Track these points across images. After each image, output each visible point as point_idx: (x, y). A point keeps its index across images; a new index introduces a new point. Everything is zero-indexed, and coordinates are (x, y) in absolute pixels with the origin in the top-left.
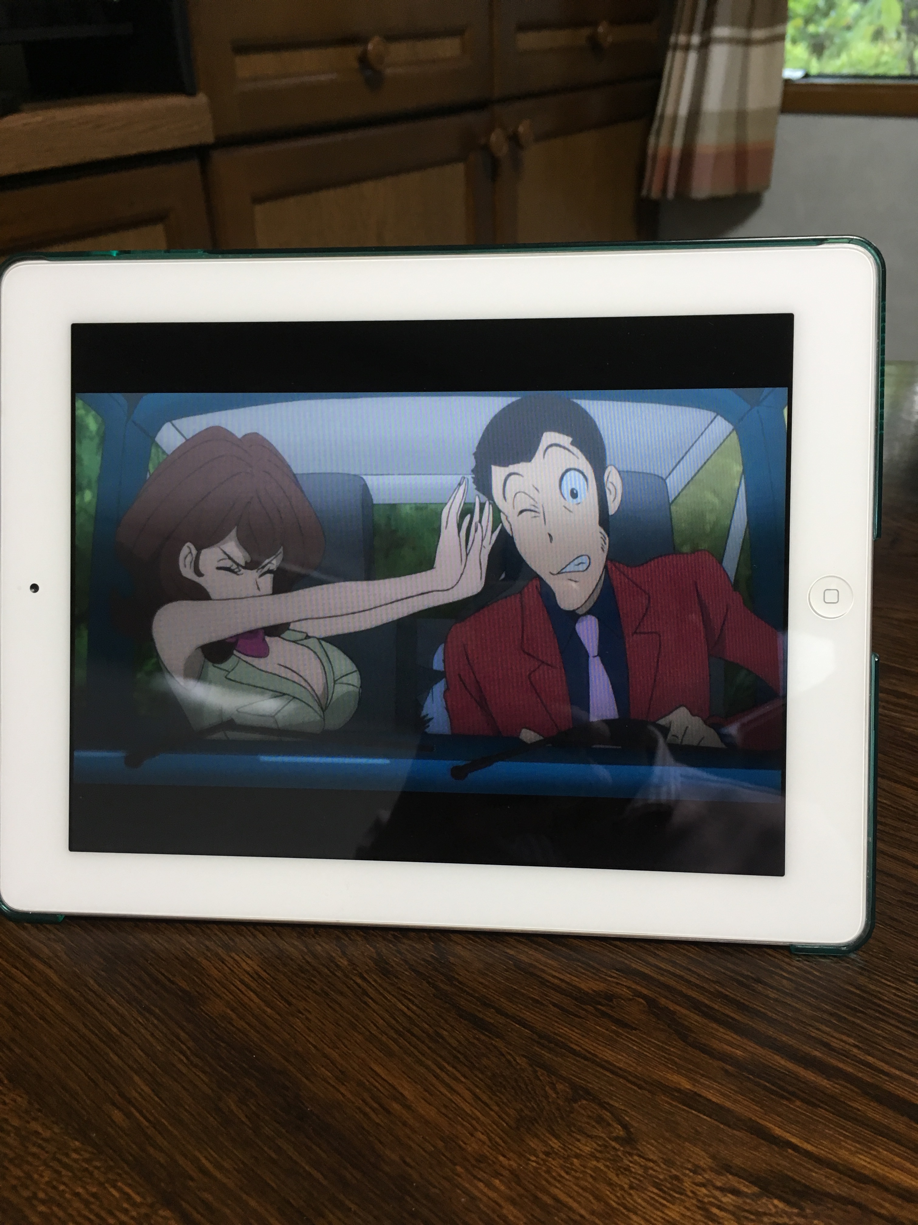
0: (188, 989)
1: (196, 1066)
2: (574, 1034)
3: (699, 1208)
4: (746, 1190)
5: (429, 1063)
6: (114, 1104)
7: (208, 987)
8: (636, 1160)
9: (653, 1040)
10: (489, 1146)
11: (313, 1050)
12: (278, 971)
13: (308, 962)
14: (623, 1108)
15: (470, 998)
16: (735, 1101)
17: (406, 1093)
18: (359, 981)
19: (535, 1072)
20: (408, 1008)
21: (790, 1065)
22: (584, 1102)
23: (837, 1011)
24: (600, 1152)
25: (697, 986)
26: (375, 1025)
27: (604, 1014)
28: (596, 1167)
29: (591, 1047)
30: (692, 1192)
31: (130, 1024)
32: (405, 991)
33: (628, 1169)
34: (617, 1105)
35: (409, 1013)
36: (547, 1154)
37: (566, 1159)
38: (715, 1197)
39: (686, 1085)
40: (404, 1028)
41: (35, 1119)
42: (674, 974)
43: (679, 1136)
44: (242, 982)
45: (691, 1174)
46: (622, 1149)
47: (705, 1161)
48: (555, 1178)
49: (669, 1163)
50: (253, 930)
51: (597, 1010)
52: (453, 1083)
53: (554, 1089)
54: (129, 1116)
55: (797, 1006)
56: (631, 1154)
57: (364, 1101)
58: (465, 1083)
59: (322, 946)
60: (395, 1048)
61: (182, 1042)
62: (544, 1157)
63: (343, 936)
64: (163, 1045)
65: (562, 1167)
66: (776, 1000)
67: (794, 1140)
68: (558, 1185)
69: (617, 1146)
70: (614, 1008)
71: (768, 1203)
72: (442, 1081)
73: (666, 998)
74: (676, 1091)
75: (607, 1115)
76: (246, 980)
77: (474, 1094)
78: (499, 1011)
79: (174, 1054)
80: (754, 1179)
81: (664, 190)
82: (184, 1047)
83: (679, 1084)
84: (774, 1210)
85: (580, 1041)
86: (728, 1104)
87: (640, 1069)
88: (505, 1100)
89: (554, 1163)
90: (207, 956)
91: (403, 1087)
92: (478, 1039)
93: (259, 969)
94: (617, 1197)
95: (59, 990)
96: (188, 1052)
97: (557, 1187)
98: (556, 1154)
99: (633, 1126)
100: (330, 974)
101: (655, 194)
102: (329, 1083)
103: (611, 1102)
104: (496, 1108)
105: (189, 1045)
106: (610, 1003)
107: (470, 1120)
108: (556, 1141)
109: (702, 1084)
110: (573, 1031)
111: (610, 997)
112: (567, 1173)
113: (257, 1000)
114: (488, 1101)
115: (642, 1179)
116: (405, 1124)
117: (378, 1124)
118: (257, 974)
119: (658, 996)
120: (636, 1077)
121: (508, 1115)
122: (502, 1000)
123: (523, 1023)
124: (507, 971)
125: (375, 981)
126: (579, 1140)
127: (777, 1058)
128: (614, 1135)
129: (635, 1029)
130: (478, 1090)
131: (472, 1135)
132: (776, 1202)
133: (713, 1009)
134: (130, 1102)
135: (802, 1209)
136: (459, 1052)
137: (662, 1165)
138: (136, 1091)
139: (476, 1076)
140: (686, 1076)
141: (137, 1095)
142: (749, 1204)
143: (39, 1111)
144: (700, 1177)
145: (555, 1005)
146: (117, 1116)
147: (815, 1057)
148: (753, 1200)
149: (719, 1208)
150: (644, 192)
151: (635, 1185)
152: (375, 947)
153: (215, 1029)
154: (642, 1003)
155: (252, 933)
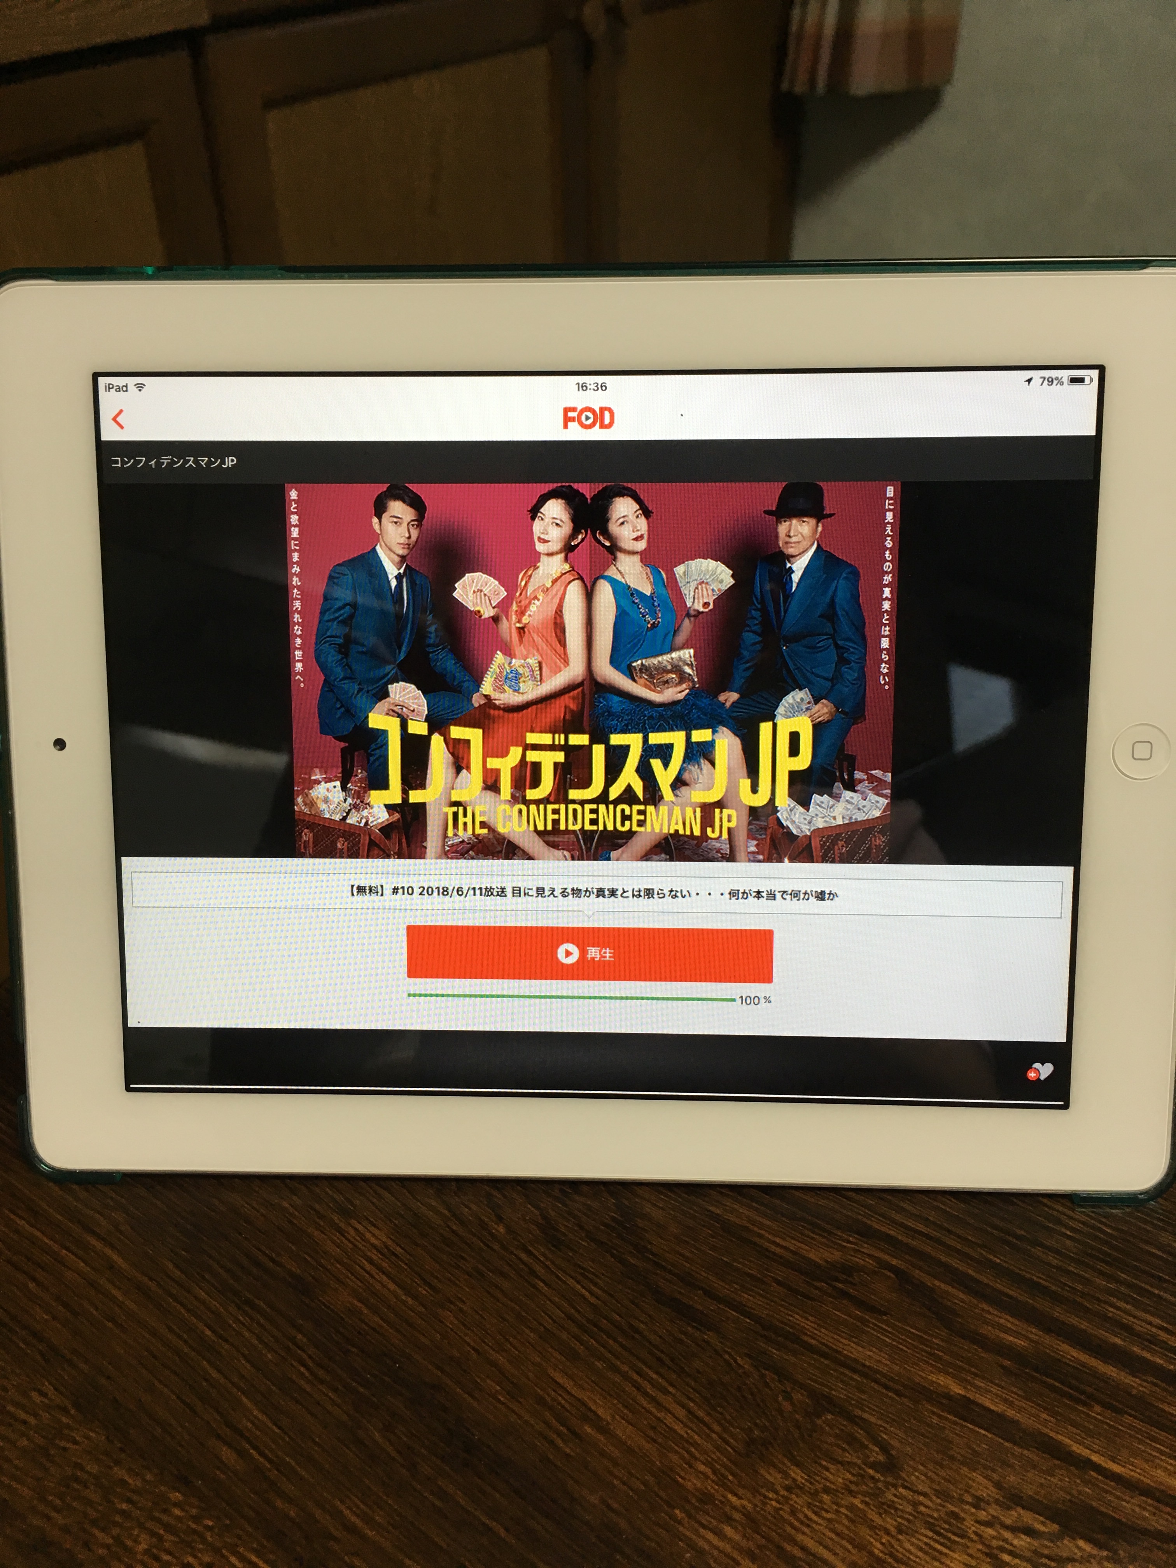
0: (298, 1271)
1: (322, 1382)
2: (808, 1323)
3: (987, 1554)
4: (1042, 1528)
5: (625, 1368)
6: (219, 1437)
7: (327, 1270)
8: (901, 1493)
9: (908, 1328)
10: (713, 1481)
11: (474, 1355)
12: (417, 1245)
13: (453, 1231)
14: (879, 1422)
15: (669, 1276)
16: (1020, 1410)
17: (600, 1412)
18: (523, 1256)
19: (763, 1376)
20: (590, 1292)
21: (1084, 1357)
22: (829, 1417)
23: (1138, 1282)
24: (856, 1484)
25: (958, 1251)
26: (550, 1317)
27: (844, 1294)
28: (852, 1504)
29: (831, 1340)
30: (976, 1533)
31: (230, 1326)
32: (583, 1268)
33: (892, 1505)
34: (873, 1419)
35: (593, 1300)
36: (788, 1489)
37: (815, 1494)
38: (1005, 1540)
39: (957, 1389)
40: (588, 1321)
41: (117, 1463)
42: (927, 1236)
43: (952, 1458)
44: (371, 1261)
45: (973, 1510)
46: (882, 1479)
47: (986, 1489)
48: (802, 1523)
49: (944, 1495)
50: (377, 1188)
51: (835, 1288)
52: (661, 1397)
53: (788, 1397)
54: (241, 1454)
55: (1086, 1275)
56: (895, 1486)
57: (546, 1423)
58: (674, 1395)
59: (470, 1209)
60: (581, 1349)
61: (299, 1348)
62: (786, 1494)
63: (495, 1193)
64: (276, 1352)
65: (809, 1505)
66: (1058, 1268)
67: (1095, 1458)
68: (806, 1530)
69: (878, 1476)
70: (855, 1285)
71: (1071, 1545)
72: (646, 1394)
73: (920, 1269)
74: (944, 1397)
75: (860, 1434)
76: (375, 1257)
77: (690, 1412)
78: (709, 1293)
79: (292, 1365)
80: (1051, 1513)
81: (812, 82)
82: (305, 1356)
83: (947, 1388)
84: (1079, 1554)
85: (816, 1332)
86: (1010, 1413)
87: (897, 1368)
88: (728, 1417)
89: (798, 1501)
90: (319, 1225)
91: (595, 1402)
92: (685, 1334)
93: (390, 1243)
94: (882, 1544)
95: (128, 1279)
96: (310, 1364)
97: (804, 1533)
98: (801, 1488)
99: (893, 1447)
100: (485, 1248)
101: (800, 88)
102: (499, 1401)
103: (866, 1416)
104: (717, 1428)
105: (310, 1353)
106: (850, 1279)
107: (686, 1445)
108: (798, 1471)
109: (978, 1388)
110: (808, 1320)
111: (848, 1270)
112: (815, 1513)
113: (392, 1286)
114: (707, 1419)
115: (911, 1518)
116: (603, 1454)
117: (568, 1455)
118: (387, 1247)
119: (910, 1267)
120: (892, 1379)
121: (732, 1436)
122: (710, 1277)
123: (739, 1308)
124: (713, 1237)
125: (544, 1255)
126: (827, 1469)
127: (1066, 1347)
128: (872, 1459)
129: (885, 1314)
130: (692, 1405)
131: (691, 1466)
132: (1081, 1543)
133: (981, 1282)
134: (242, 1435)
135: (1115, 1552)
136: (662, 1352)
137: (934, 1498)
138: (249, 1420)
139: (688, 1385)
140: (954, 1377)
141: (249, 1425)
142: (1047, 1547)
143: (122, 1450)
144: (984, 1513)
145: (779, 1283)
146: (226, 1454)
147: (1115, 1345)
148: (1052, 1542)
149: (1011, 1553)
150: (785, 86)
151: (904, 1528)
152: (537, 1207)
153: (341, 1329)
154: (889, 1277)
155: (375, 1192)
